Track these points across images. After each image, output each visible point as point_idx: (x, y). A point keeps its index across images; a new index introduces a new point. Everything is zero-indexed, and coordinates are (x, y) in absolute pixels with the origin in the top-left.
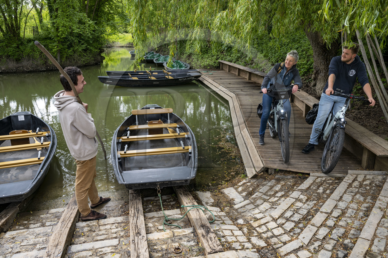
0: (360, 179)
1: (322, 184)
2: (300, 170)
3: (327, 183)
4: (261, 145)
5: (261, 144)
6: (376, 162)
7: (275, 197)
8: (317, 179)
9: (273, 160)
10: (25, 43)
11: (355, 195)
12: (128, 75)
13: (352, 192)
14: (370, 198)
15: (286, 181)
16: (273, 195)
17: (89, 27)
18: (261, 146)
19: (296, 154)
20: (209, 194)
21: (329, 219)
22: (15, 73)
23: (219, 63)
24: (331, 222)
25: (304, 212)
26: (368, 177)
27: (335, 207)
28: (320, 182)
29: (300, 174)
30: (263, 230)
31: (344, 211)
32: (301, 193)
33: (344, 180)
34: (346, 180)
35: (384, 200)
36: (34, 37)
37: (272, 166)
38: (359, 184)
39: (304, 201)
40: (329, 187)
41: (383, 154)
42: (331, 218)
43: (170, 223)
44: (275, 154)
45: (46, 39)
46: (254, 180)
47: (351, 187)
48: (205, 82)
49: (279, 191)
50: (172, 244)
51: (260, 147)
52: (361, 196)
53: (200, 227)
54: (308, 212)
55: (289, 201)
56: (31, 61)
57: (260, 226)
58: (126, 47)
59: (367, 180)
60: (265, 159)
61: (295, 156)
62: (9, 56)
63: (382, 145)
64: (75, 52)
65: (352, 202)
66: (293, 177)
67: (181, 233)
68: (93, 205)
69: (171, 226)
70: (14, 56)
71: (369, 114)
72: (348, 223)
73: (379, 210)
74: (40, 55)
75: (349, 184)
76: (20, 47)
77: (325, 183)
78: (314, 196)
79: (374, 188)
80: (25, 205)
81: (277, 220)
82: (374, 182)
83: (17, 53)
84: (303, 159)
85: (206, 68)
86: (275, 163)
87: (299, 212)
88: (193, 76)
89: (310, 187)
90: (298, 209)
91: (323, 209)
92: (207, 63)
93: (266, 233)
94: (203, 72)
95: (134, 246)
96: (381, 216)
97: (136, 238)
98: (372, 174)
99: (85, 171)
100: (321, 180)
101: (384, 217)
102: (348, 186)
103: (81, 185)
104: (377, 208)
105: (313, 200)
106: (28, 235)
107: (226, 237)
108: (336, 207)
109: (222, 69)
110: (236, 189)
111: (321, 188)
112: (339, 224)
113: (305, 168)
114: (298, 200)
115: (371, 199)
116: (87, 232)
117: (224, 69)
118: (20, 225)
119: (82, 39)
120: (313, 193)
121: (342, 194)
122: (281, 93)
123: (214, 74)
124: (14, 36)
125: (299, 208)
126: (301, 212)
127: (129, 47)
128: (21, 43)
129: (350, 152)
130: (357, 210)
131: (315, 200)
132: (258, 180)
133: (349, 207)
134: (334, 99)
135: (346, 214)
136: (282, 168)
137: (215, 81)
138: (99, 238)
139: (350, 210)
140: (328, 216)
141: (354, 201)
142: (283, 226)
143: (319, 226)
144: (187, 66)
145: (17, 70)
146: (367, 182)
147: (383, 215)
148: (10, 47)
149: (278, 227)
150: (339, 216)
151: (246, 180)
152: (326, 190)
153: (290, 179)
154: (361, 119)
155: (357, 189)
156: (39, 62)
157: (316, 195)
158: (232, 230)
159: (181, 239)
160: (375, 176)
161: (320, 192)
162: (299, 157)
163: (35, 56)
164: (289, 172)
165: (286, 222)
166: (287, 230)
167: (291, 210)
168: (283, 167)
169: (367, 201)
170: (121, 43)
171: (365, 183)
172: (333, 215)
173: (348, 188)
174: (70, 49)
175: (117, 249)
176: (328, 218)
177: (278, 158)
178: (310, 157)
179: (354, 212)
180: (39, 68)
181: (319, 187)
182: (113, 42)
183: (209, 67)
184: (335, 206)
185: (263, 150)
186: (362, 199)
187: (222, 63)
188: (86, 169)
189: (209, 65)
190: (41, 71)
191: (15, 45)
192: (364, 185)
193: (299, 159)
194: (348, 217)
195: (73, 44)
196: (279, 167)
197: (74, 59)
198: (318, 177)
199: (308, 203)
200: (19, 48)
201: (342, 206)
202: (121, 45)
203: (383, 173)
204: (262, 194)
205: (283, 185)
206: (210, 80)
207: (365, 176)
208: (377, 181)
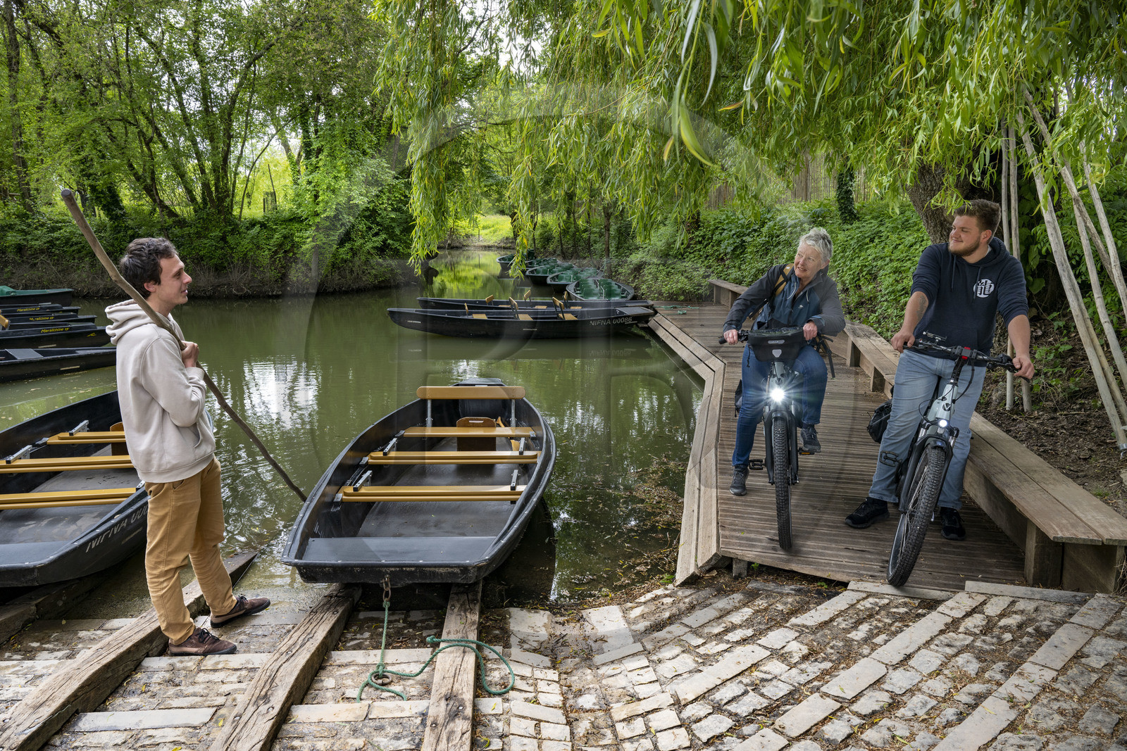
0: (992, 609)
1: (871, 616)
2: (823, 570)
3: (888, 615)
4: (736, 494)
5: (736, 491)
6: (1067, 565)
7: (721, 641)
8: (864, 599)
9: (752, 536)
10: (243, 230)
11: (956, 655)
12: (463, 307)
13: (948, 645)
14: (1002, 668)
15: (772, 600)
16: (716, 635)
17: (390, 192)
18: (735, 497)
19: (829, 526)
20: (546, 616)
21: (839, 718)
22: (210, 298)
23: (711, 286)
24: (837, 728)
25: (781, 690)
26: (1021, 605)
27: (875, 683)
28: (867, 609)
29: (823, 584)
30: (633, 730)
31: (899, 698)
32: (797, 634)
33: (940, 609)
34: (948, 607)
35: (1035, 677)
36: (264, 217)
37: (739, 552)
38: (984, 623)
39: (796, 659)
40: (891, 625)
41: (1067, 535)
42: (846, 716)
43: (383, 684)
44: (766, 520)
45: (291, 220)
46: (688, 592)
47: (956, 631)
48: (661, 333)
49: (740, 626)
50: (348, 740)
51: (729, 499)
52: (974, 660)
53: (441, 698)
54: (790, 693)
55: (748, 655)
56: (250, 274)
57: (628, 720)
58: (499, 248)
59: (1016, 613)
60: (727, 533)
61: (825, 530)
62: (202, 258)
63: (1075, 509)
64: (354, 254)
65: (938, 674)
66: (799, 591)
67: (391, 712)
68: (217, 617)
69: (383, 691)
70: (211, 259)
71: (1085, 423)
72: (893, 737)
73: (1005, 705)
74: (272, 257)
75: (949, 620)
76: (229, 238)
77: (883, 613)
78: (832, 648)
79: (1025, 639)
80: (60, 603)
81: (685, 705)
82: (1037, 621)
83: (219, 252)
84: (841, 542)
85: (676, 300)
86: (753, 546)
87: (764, 690)
88: (629, 316)
89: (832, 620)
90: (767, 680)
91: (833, 687)
92: (680, 285)
93: (638, 741)
94: (662, 308)
95: (231, 730)
96: (1005, 724)
97: (251, 709)
98: (1038, 596)
99: (164, 517)
100: (876, 604)
101: (1012, 727)
102: (943, 628)
103: (158, 557)
104: (1004, 699)
105: (824, 659)
106: (13, 677)
107: (511, 737)
108: (877, 683)
109: (718, 303)
110: (625, 612)
111: (864, 628)
112: (863, 736)
113: (839, 566)
114: (779, 654)
115: (1002, 671)
116: (159, 684)
117: (722, 302)
118: (17, 651)
119: (378, 224)
120: (834, 638)
121: (916, 647)
122: (770, 342)
123: (690, 314)
124: (220, 212)
125: (769, 677)
126: (769, 691)
127: (505, 248)
128: (233, 230)
129: (1002, 532)
130: (944, 700)
131: (831, 661)
132: (699, 590)
133: (919, 690)
134: (934, 367)
135: (902, 710)
136: (768, 562)
137: (686, 329)
138: (175, 703)
139: (918, 699)
140: (841, 709)
141: (946, 672)
142: (694, 726)
143: (795, 734)
144: (628, 294)
145: (214, 293)
146: (1013, 621)
147: (1012, 722)
148: (205, 237)
149: (680, 726)
150: (874, 713)
151: (666, 589)
152: (877, 635)
153: (788, 594)
154: (1052, 436)
155: (972, 638)
156: (268, 275)
157: (841, 644)
158: (540, 721)
159: (380, 728)
160: (1046, 603)
161: (856, 638)
162: (835, 535)
163: (260, 259)
164: (792, 576)
165: (709, 714)
166: (699, 739)
167: (741, 682)
168: (772, 558)
169: (987, 675)
170: (487, 237)
171: (1003, 622)
172: (855, 707)
173: (942, 632)
174: (344, 247)
175: (196, 735)
176: (839, 714)
177: (768, 533)
178: (867, 538)
179: (929, 707)
180: (266, 288)
181: (861, 623)
182: (467, 236)
183: (682, 298)
184: (878, 681)
185: (734, 508)
186: (973, 667)
187: (717, 286)
188: (166, 510)
189: (683, 291)
190: (269, 297)
191: (218, 233)
192: (1001, 628)
193: (831, 541)
194: (903, 719)
195: (353, 236)
196: (761, 556)
197: (352, 271)
198: (870, 595)
199: (803, 666)
200: (226, 242)
201: (900, 684)
202: (485, 244)
203: (1075, 596)
204: (688, 629)
205: (758, 611)
206: (674, 329)
207: (1013, 603)
208: (1045, 620)
